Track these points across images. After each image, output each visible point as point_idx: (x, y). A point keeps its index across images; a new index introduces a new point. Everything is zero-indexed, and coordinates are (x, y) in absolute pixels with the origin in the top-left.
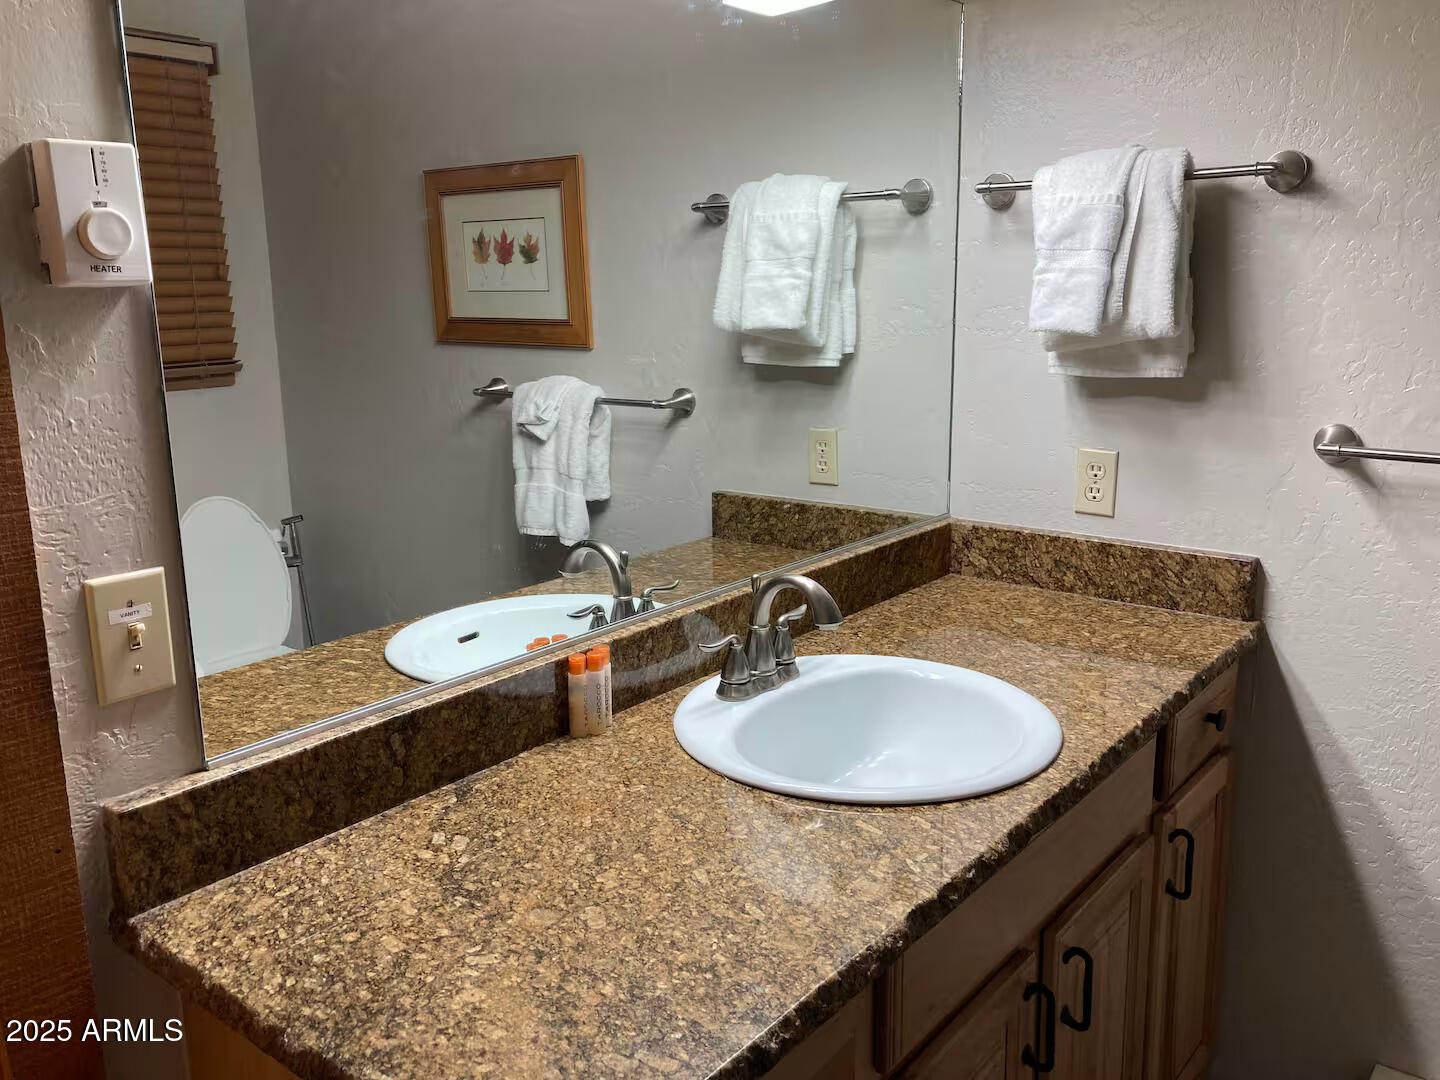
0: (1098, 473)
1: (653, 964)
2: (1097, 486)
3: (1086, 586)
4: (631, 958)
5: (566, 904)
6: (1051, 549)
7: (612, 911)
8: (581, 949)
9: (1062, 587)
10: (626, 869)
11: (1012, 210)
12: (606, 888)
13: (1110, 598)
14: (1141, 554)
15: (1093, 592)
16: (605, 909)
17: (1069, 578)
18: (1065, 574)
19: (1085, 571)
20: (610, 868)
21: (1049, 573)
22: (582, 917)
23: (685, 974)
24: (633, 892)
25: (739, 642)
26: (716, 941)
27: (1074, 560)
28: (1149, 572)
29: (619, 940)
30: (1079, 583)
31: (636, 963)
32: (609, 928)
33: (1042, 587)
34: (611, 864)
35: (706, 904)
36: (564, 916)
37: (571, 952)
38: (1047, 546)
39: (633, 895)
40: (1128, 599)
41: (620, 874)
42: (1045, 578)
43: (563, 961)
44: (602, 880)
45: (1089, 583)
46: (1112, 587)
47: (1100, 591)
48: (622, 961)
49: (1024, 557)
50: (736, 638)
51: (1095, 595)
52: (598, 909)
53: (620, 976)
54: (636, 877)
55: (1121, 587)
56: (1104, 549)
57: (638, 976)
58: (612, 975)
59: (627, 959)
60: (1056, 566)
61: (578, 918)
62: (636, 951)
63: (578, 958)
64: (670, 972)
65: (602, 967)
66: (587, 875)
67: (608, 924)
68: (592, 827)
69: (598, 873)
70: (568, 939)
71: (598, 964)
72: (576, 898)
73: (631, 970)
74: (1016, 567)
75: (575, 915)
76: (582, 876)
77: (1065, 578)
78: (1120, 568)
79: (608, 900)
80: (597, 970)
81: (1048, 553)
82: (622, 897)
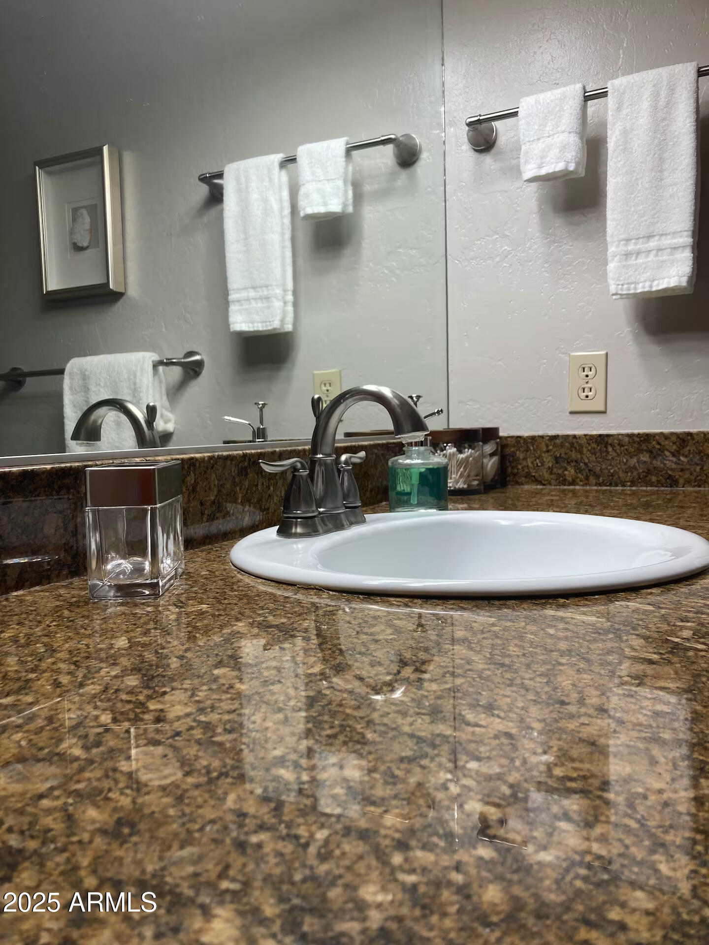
0: (590, 373)
1: (327, 842)
2: (589, 385)
3: (587, 478)
4: (263, 836)
5: (86, 748)
6: (551, 447)
7: (192, 751)
8: (126, 831)
9: (564, 482)
10: (205, 688)
11: (493, 151)
12: (171, 716)
13: (610, 485)
14: (638, 440)
15: (594, 482)
16: (176, 749)
17: (570, 472)
18: (566, 469)
19: (586, 464)
20: (173, 689)
21: (550, 469)
22: (124, 766)
23: (422, 857)
24: (226, 717)
25: (303, 467)
26: (449, 776)
27: (574, 455)
28: (648, 456)
29: (223, 799)
30: (580, 475)
31: (280, 845)
32: (190, 780)
33: (544, 485)
34: (175, 684)
35: (385, 720)
36: (81, 770)
37: (99, 841)
38: (547, 446)
39: (229, 721)
40: (629, 484)
41: (193, 695)
42: (547, 475)
43: (76, 868)
44: (159, 706)
45: (590, 475)
46: (612, 475)
47: (601, 479)
48: (241, 846)
49: (525, 459)
50: (301, 463)
51: (596, 485)
52: (159, 750)
53: (247, 884)
54: (229, 696)
55: (621, 475)
56: (602, 440)
57: (298, 877)
58: (225, 885)
59: (254, 839)
60: (557, 463)
61: (115, 770)
62: (269, 819)
63: (120, 853)
64: (382, 857)
65: (190, 869)
66: (129, 702)
67: (187, 774)
68: (130, 647)
69: (149, 698)
70: (92, 813)
71: (180, 862)
72: (108, 736)
73: (273, 866)
74: (518, 469)
75: (109, 764)
76: (119, 705)
77: (566, 472)
78: (618, 455)
79: (178, 734)
80: (178, 876)
81: (548, 451)
82: (208, 727)
